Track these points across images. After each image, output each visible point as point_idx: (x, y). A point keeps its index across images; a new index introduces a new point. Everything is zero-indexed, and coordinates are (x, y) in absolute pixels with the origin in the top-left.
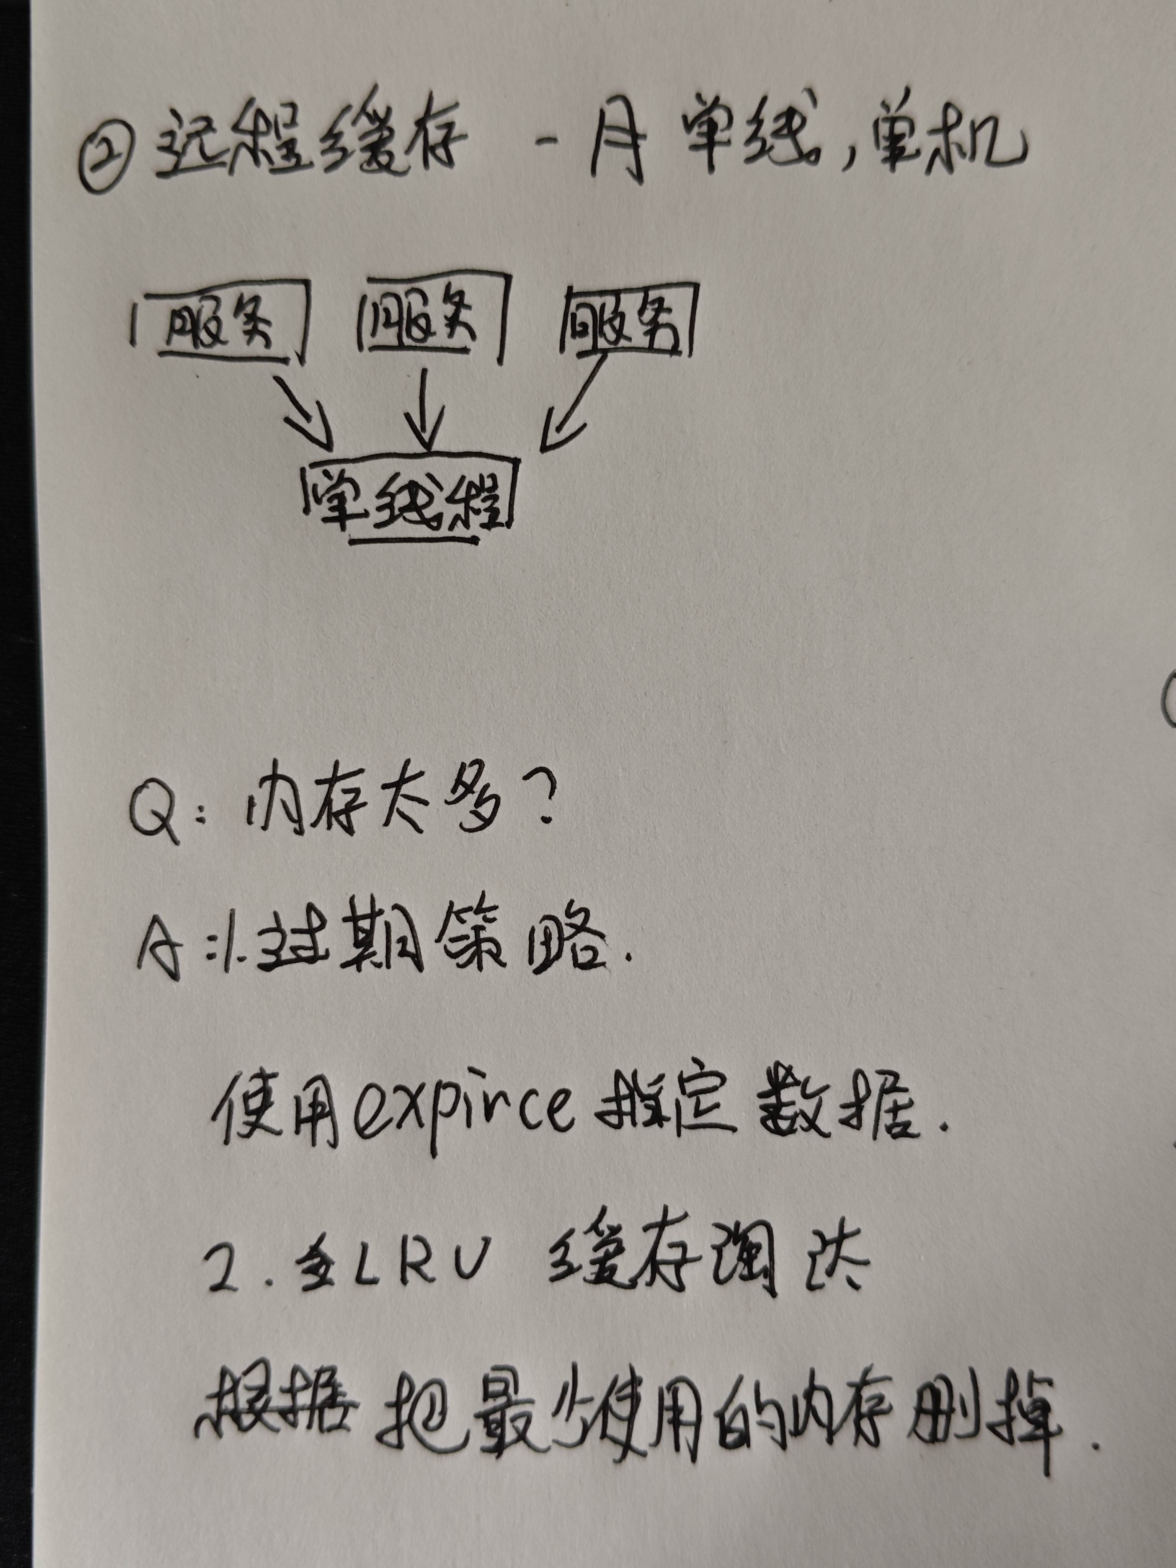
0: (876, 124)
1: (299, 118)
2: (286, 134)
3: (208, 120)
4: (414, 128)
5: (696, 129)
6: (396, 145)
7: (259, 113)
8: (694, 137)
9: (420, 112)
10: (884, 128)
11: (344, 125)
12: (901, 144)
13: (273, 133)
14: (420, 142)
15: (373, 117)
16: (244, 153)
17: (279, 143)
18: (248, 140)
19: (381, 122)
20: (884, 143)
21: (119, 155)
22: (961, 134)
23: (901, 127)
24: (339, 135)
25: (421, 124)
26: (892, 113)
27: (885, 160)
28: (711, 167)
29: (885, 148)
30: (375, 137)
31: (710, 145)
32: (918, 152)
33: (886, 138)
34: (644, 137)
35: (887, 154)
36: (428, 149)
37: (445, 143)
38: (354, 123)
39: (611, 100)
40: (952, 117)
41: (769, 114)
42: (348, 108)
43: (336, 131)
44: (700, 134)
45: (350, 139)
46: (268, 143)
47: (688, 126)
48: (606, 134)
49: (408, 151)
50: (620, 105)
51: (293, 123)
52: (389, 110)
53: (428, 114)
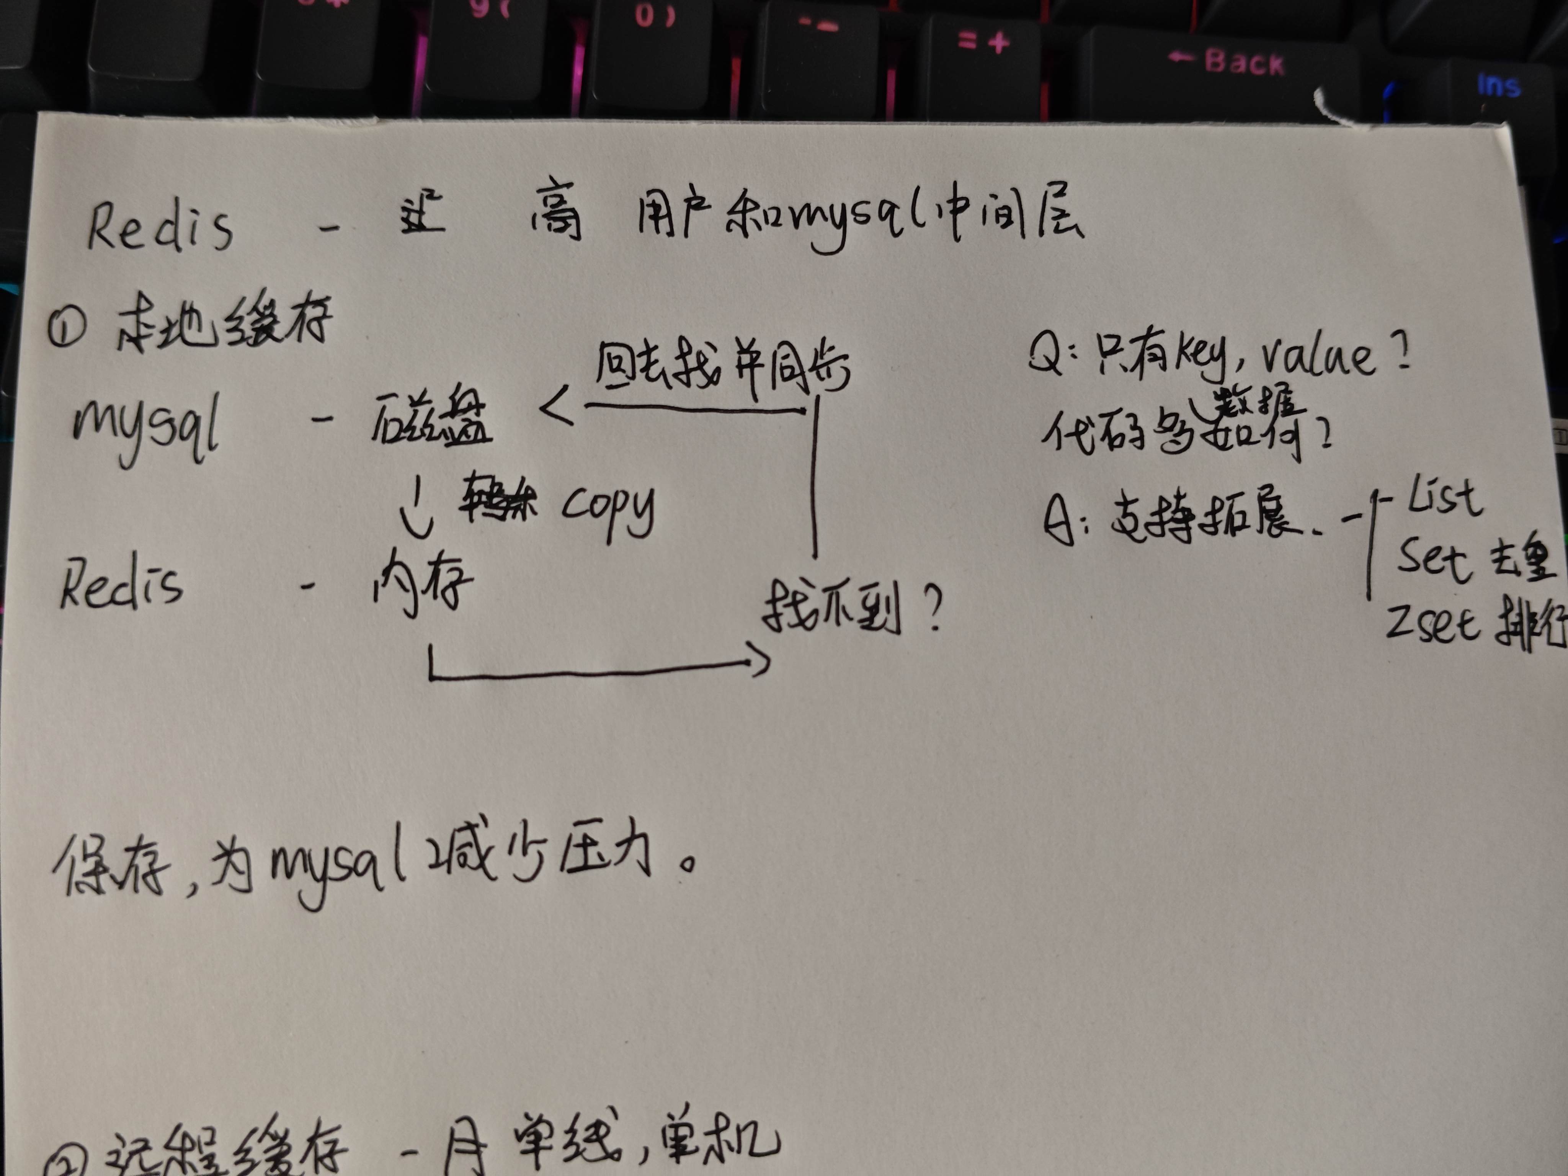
0: (664, 1131)
1: (217, 1139)
2: (207, 1150)
3: (146, 1141)
4: (307, 1144)
5: (525, 1139)
6: (293, 1158)
7: (185, 1136)
8: (524, 1145)
9: (311, 1133)
10: (670, 1133)
11: (252, 1142)
12: (684, 1143)
13: (196, 1150)
14: (311, 1154)
15: (274, 1137)
16: (174, 1166)
17: (201, 1156)
18: (178, 1155)
19: (281, 1140)
20: (670, 1143)
21: (75, 1170)
22: (729, 1135)
23: (683, 1131)
24: (248, 1151)
25: (312, 1141)
26: (677, 1121)
27: (671, 1156)
28: (538, 1167)
29: (672, 1147)
30: (276, 1151)
31: (536, 1151)
32: (697, 1150)
33: (672, 1139)
34: (485, 1146)
35: (673, 1151)
36: (318, 1160)
37: (331, 1154)
38: (260, 1140)
39: (458, 1121)
40: (722, 1123)
41: (580, 1126)
42: (254, 1131)
43: (246, 1146)
44: (529, 1142)
45: (257, 1153)
46: (193, 1157)
47: (519, 1138)
48: (456, 1145)
49: (302, 1161)
50: (465, 1123)
51: (211, 1143)
52: (287, 1133)
53: (317, 1135)
